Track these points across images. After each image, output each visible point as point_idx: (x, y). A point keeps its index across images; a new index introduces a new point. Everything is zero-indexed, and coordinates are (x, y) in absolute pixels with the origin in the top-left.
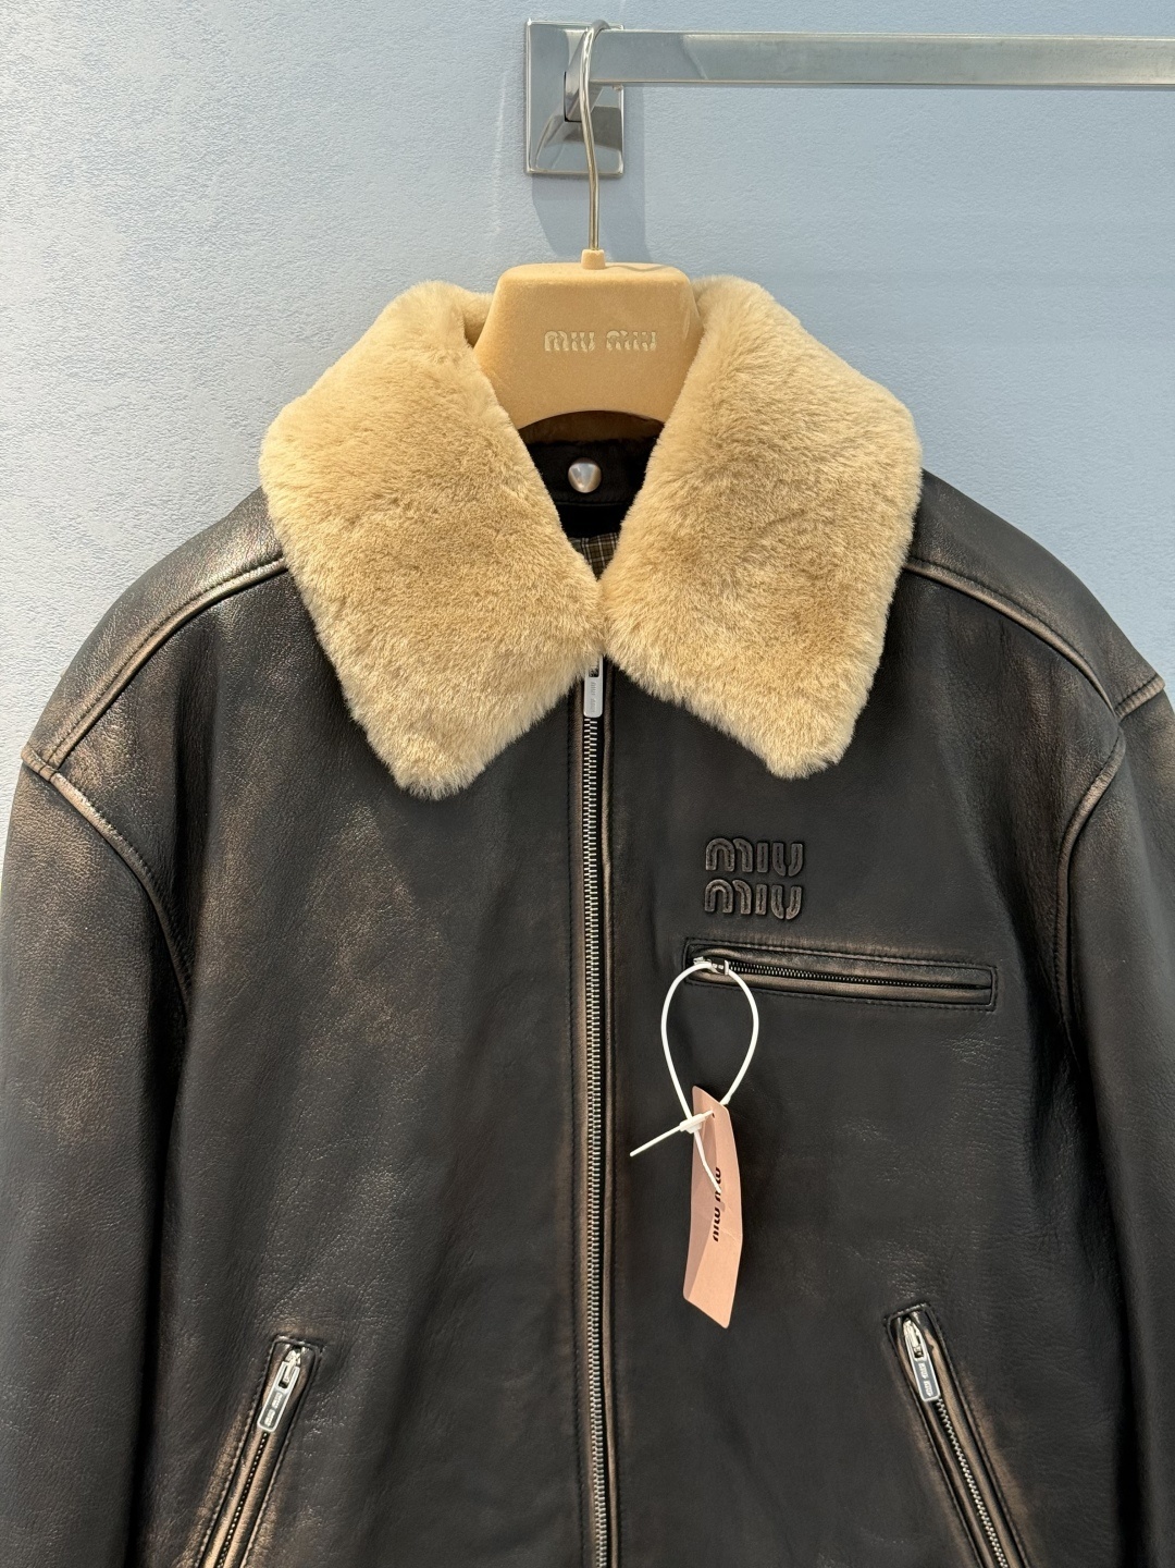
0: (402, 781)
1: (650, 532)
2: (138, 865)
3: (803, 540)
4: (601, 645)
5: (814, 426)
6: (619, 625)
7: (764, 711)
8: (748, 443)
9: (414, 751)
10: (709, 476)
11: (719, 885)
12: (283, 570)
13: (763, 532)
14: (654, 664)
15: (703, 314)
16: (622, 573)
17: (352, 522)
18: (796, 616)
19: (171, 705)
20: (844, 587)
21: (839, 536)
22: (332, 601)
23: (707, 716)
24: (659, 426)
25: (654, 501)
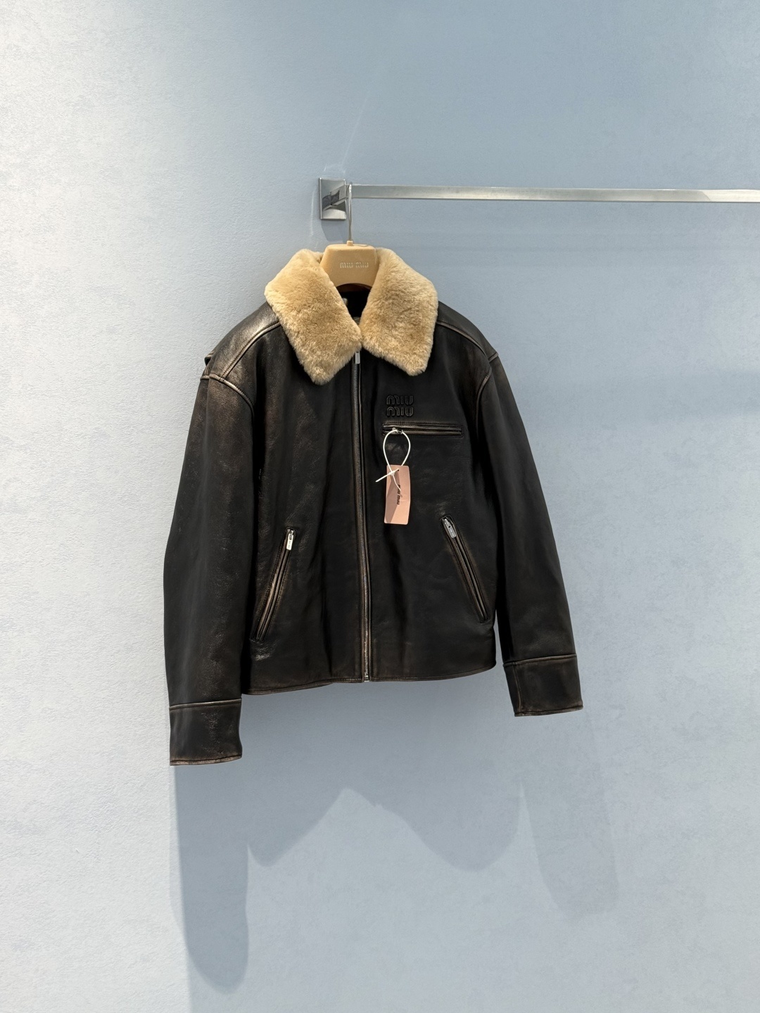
0: (313, 380)
1: (372, 314)
2: (250, 403)
3: (411, 316)
4: (362, 343)
5: (412, 287)
6: (367, 338)
7: (406, 358)
8: (396, 291)
9: (318, 371)
10: (386, 300)
11: (390, 408)
12: (280, 325)
13: (401, 314)
14: (377, 347)
15: (379, 258)
16: (365, 325)
17: (299, 312)
18: (411, 335)
19: (255, 360)
20: (423, 327)
21: (420, 314)
22: (295, 332)
23: (391, 361)
24: (371, 287)
25: (372, 306)
